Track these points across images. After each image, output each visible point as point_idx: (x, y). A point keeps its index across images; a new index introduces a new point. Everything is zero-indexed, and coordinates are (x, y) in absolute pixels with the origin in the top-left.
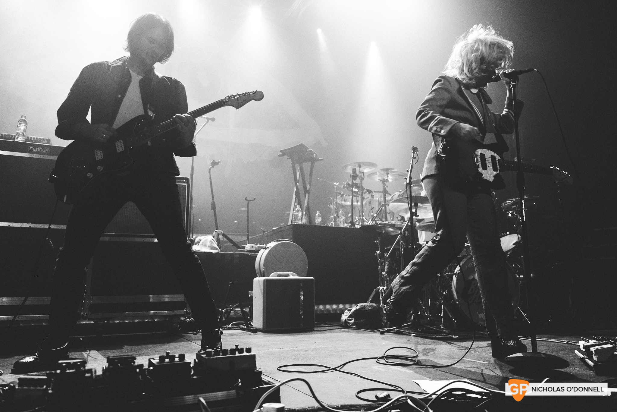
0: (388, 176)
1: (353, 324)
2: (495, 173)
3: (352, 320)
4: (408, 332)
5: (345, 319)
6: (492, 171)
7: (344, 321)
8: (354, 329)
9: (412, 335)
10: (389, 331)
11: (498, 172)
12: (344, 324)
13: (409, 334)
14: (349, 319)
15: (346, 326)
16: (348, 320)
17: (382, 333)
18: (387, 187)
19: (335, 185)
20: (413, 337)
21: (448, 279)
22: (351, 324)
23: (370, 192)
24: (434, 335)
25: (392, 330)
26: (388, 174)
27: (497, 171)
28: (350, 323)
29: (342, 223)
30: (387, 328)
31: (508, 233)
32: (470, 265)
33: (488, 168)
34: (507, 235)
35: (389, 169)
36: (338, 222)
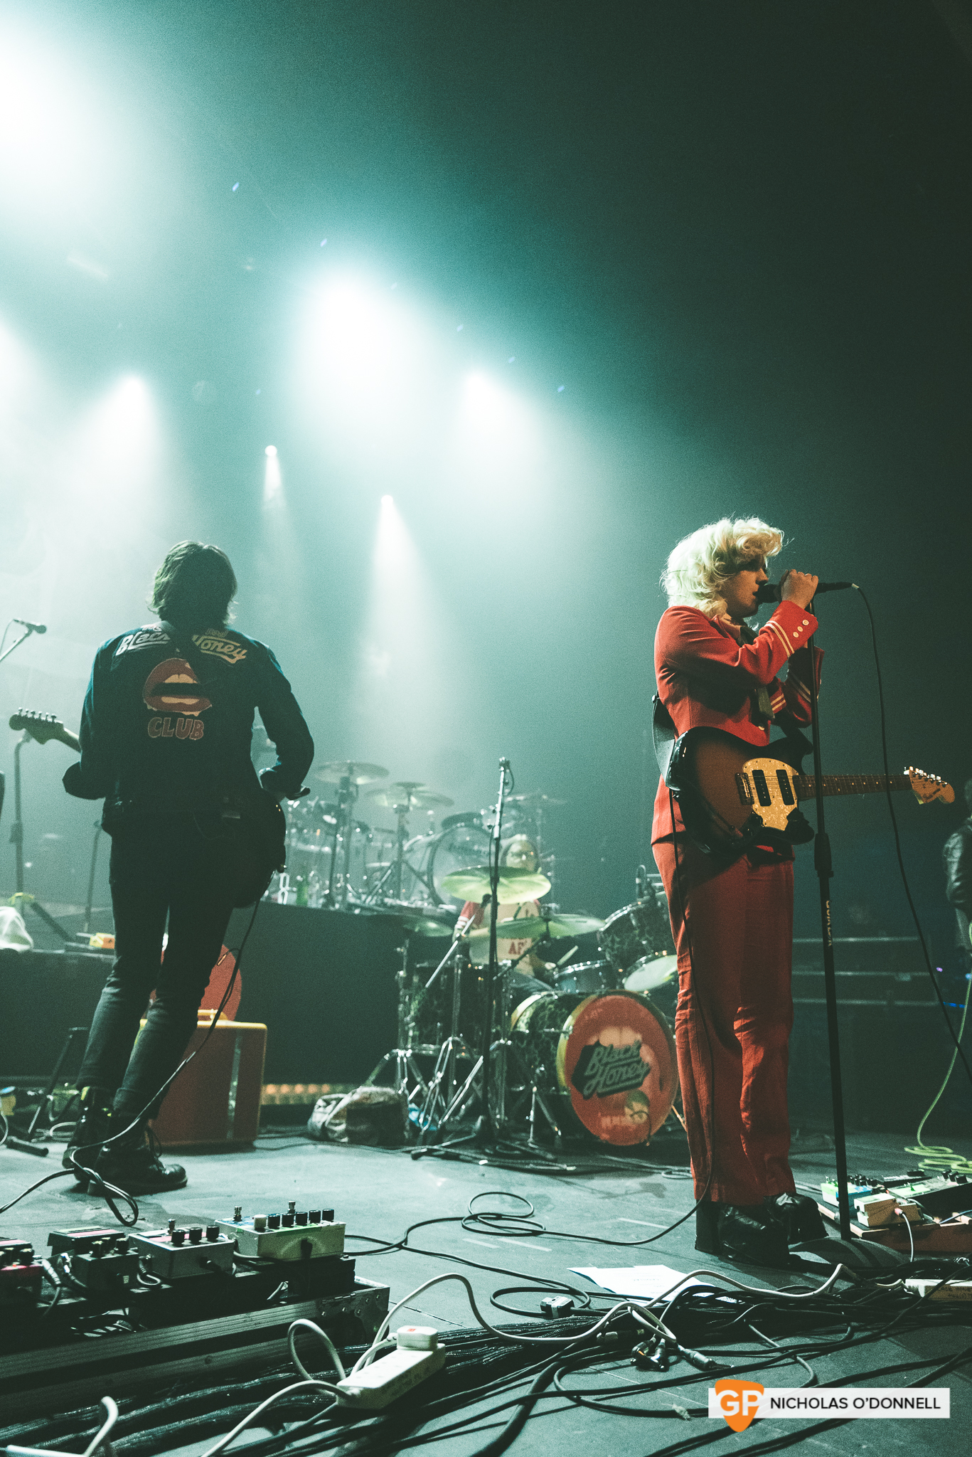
0: (409, 800)
1: (343, 1134)
2: (788, 809)
3: (340, 1124)
4: (471, 1157)
5: (324, 1123)
6: (783, 805)
7: (319, 1125)
8: (343, 1144)
9: (482, 1162)
10: (430, 1153)
11: (795, 805)
12: (318, 1134)
13: (473, 1161)
14: (333, 1121)
15: (323, 1136)
16: (331, 1123)
17: (416, 1157)
18: (408, 822)
19: (292, 806)
20: (483, 1167)
21: (548, 1043)
22: (336, 1135)
23: (365, 829)
24: (528, 1164)
25: (436, 1150)
26: (409, 794)
27: (793, 803)
28: (335, 1132)
29: (314, 897)
30: (427, 1146)
31: (664, 953)
32: (593, 1013)
33: (773, 801)
34: (662, 956)
35: (414, 785)
36: (306, 896)
